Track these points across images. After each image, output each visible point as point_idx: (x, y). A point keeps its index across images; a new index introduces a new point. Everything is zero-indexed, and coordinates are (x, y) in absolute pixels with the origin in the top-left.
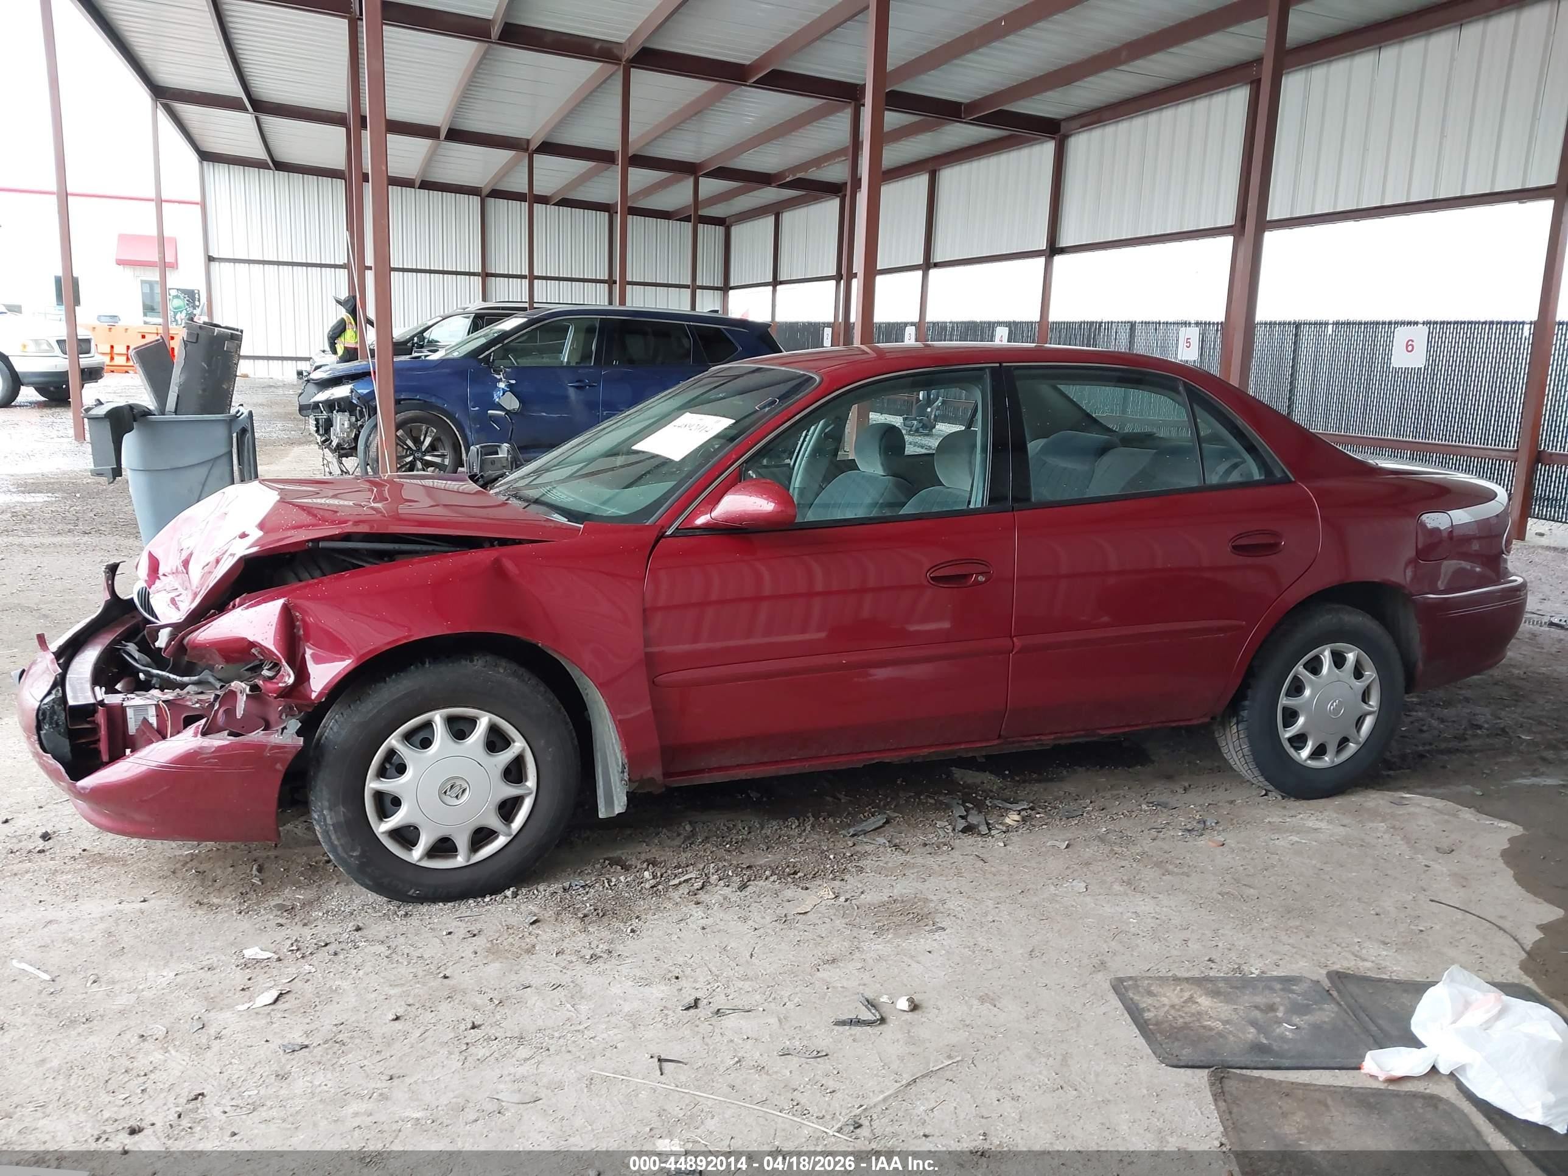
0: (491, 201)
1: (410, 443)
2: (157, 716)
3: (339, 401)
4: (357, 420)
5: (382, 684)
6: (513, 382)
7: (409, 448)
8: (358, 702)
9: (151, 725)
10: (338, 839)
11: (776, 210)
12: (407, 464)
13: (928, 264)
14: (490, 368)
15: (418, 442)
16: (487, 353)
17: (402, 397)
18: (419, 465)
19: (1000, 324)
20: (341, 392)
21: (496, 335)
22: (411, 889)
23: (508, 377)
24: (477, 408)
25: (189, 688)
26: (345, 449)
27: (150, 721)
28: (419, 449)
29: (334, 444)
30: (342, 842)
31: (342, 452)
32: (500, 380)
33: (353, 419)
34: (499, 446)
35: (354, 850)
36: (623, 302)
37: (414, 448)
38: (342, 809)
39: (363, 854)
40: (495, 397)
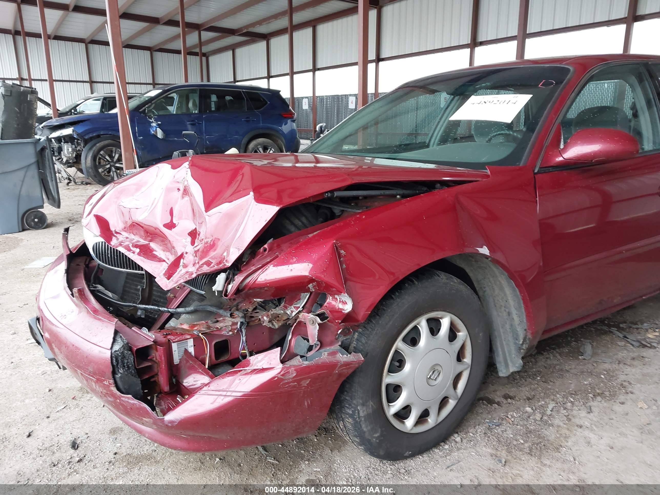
0: (91, 46)
1: (107, 157)
2: (194, 346)
3: (64, 137)
4: (76, 147)
5: (392, 301)
6: (160, 123)
7: (108, 161)
8: (378, 317)
9: (190, 353)
10: (367, 427)
11: (233, 48)
12: (107, 169)
13: (315, 69)
14: (146, 116)
15: (111, 157)
16: (144, 108)
17: (102, 133)
18: (113, 169)
19: (350, 95)
20: (68, 131)
21: (147, 99)
22: (406, 452)
23: (156, 120)
24: (141, 138)
25: (183, 316)
26: (70, 163)
27: (190, 351)
28: (113, 161)
29: (65, 160)
30: (369, 428)
31: (69, 165)
32: (153, 122)
33: (74, 146)
34: (187, 152)
35: (376, 432)
36: (209, 80)
37: (110, 160)
38: (371, 403)
39: (381, 435)
40: (151, 131)
